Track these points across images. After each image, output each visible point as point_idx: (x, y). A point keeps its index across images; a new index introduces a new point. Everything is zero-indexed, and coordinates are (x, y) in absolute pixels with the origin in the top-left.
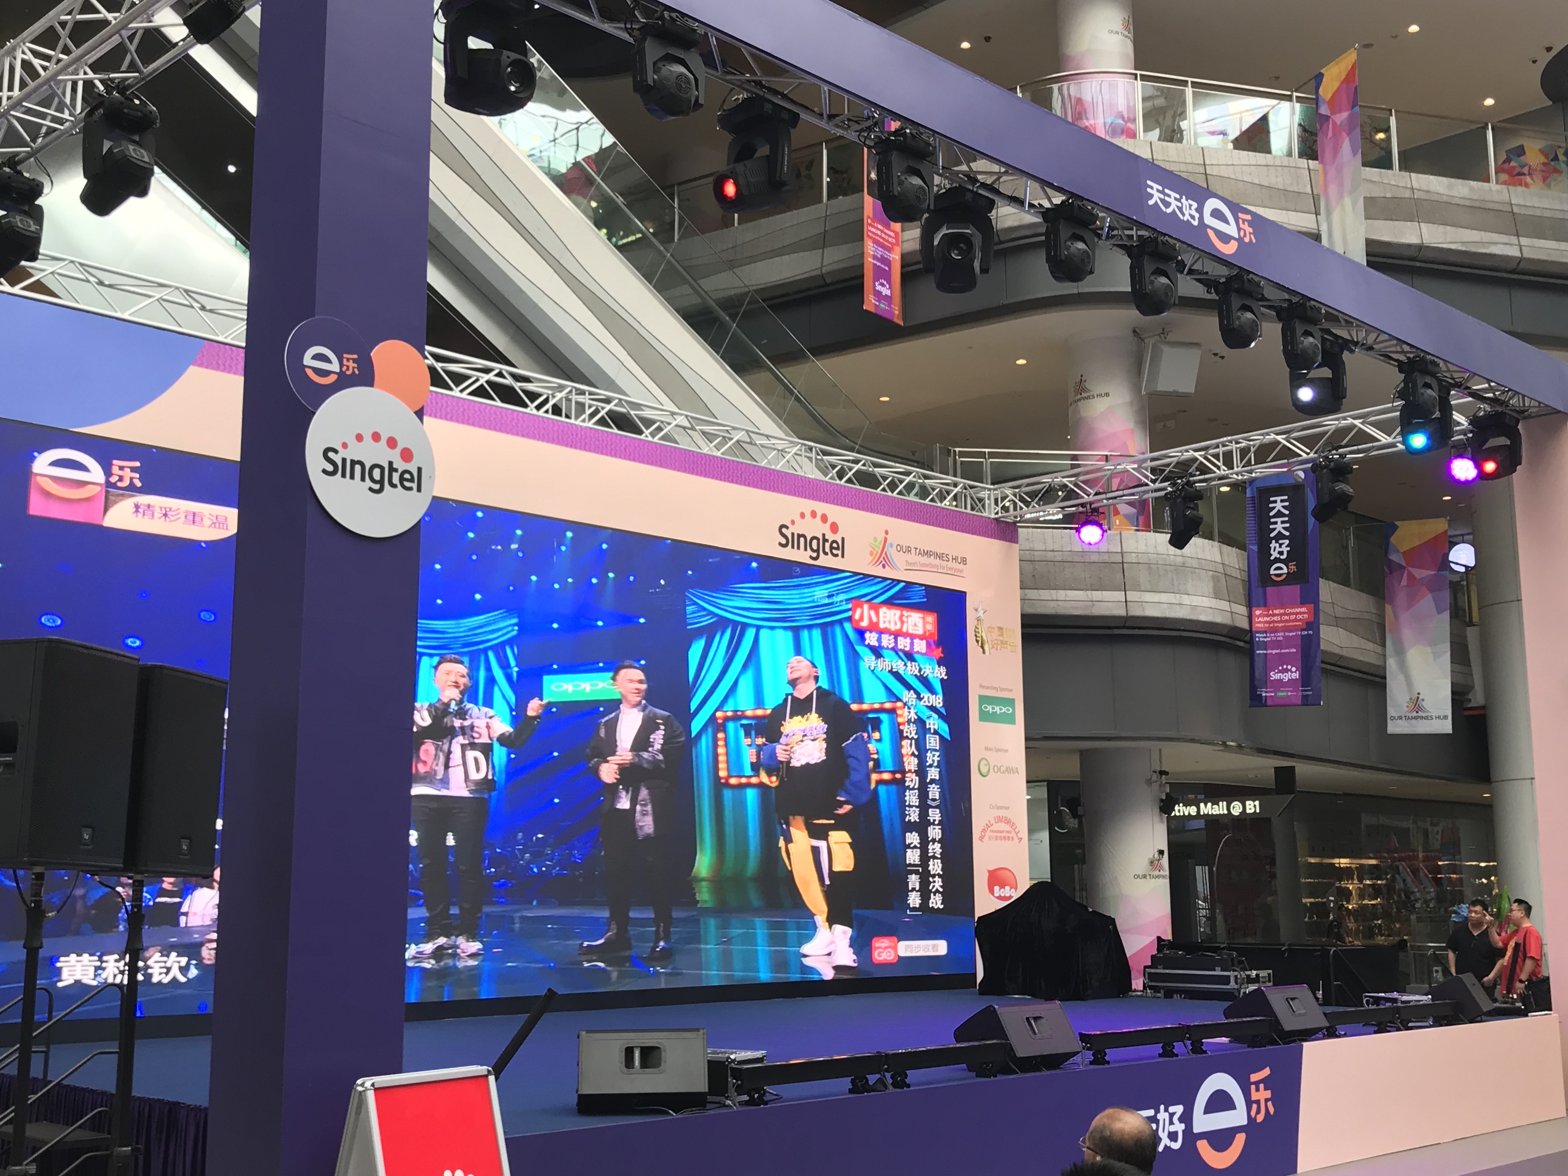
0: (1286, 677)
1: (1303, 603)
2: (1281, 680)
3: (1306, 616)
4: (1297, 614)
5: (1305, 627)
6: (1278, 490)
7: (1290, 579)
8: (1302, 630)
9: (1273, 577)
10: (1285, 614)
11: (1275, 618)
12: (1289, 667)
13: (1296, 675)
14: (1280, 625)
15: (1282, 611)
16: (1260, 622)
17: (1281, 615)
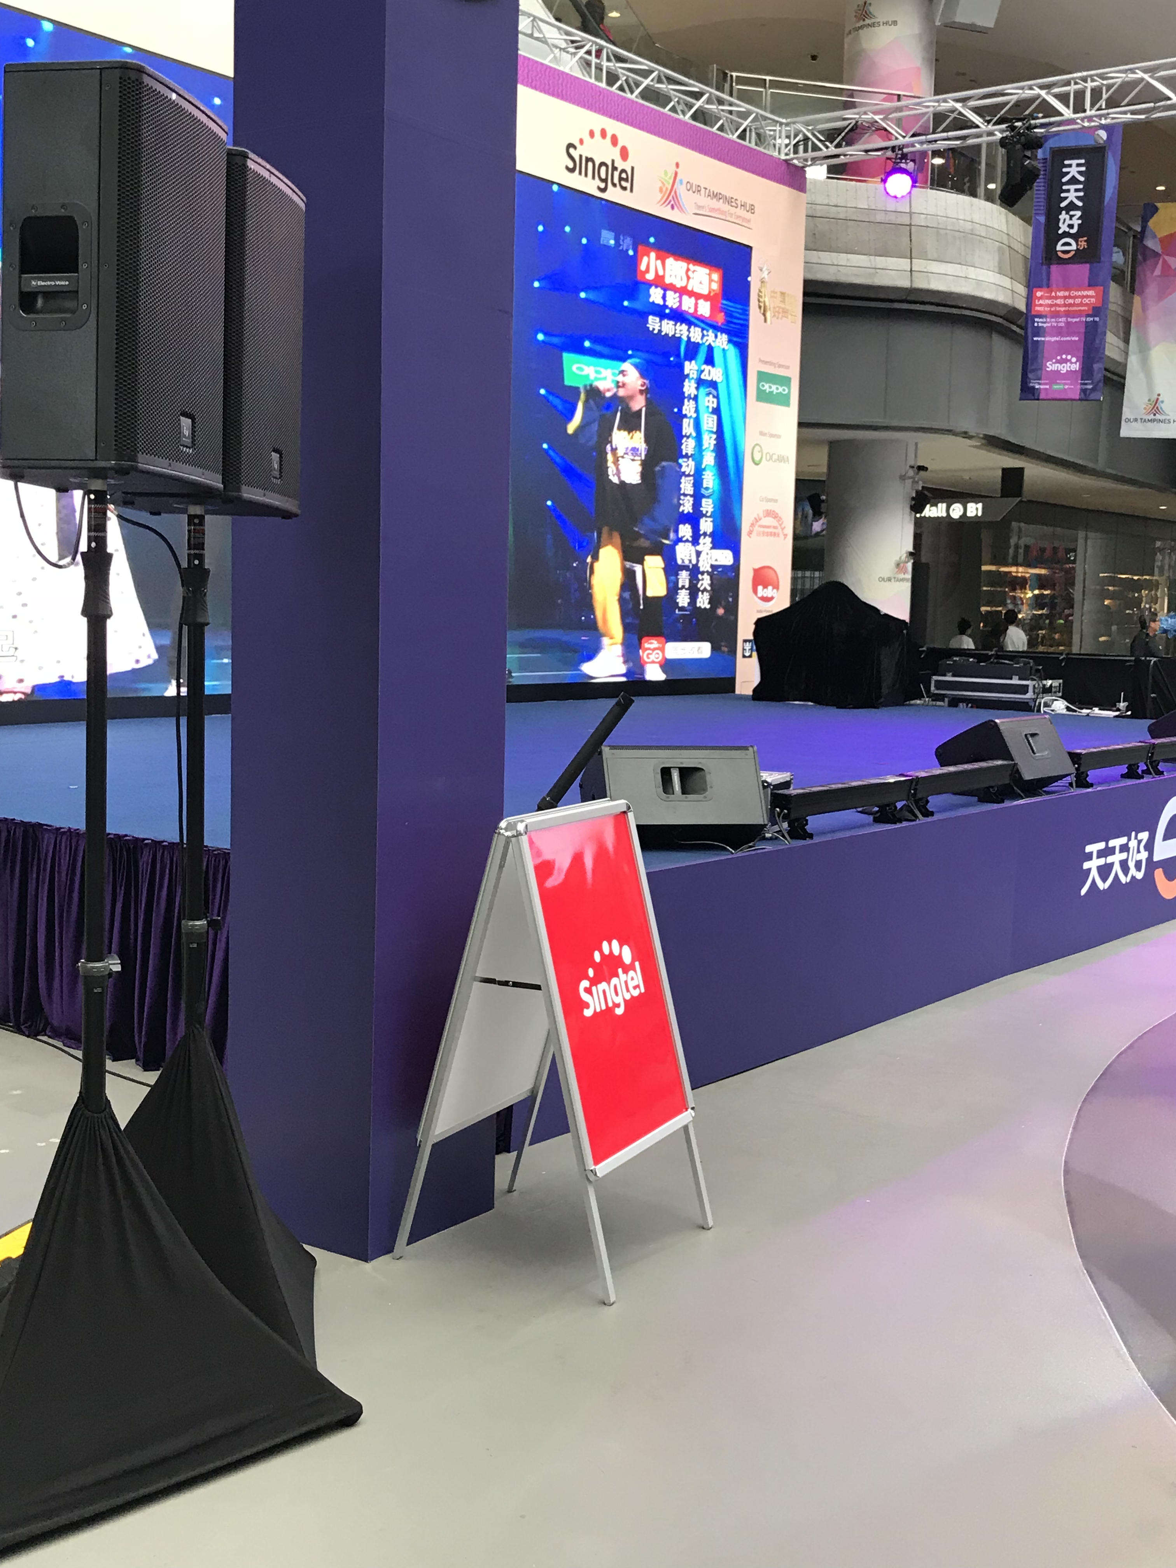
0: (1064, 368)
1: (1091, 285)
2: (1058, 372)
3: (1093, 300)
4: (1083, 297)
5: (1090, 313)
6: (1074, 153)
7: (1079, 257)
8: (1088, 316)
9: (1060, 254)
10: (1070, 297)
11: (1058, 301)
12: (1069, 357)
13: (1076, 367)
14: (1062, 309)
15: (1067, 294)
16: (1041, 305)
17: (1065, 298)
